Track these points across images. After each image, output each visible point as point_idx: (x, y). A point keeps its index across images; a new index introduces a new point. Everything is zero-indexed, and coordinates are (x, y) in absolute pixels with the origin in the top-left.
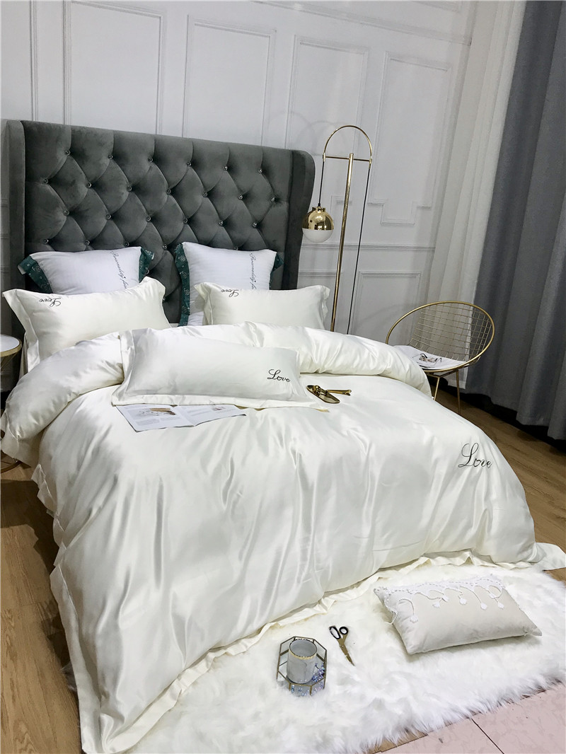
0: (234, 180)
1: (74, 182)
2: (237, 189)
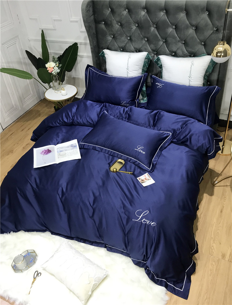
0: (188, 20)
1: (111, 23)
2: (190, 25)
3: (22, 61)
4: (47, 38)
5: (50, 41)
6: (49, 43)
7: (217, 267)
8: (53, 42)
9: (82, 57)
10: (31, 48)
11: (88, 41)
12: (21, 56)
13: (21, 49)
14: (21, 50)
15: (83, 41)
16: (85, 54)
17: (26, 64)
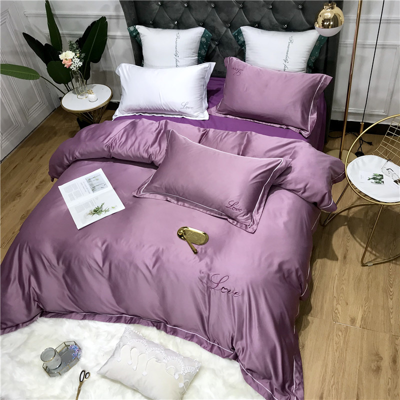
3: (18, 50)
4: (54, 11)
5: (59, 15)
6: (59, 19)
7: (345, 338)
8: (64, 17)
9: (114, 38)
10: (30, 29)
11: (122, 13)
12: (16, 43)
13: (15, 30)
14: (16, 32)
15: (113, 13)
16: (119, 34)
17: (25, 55)
